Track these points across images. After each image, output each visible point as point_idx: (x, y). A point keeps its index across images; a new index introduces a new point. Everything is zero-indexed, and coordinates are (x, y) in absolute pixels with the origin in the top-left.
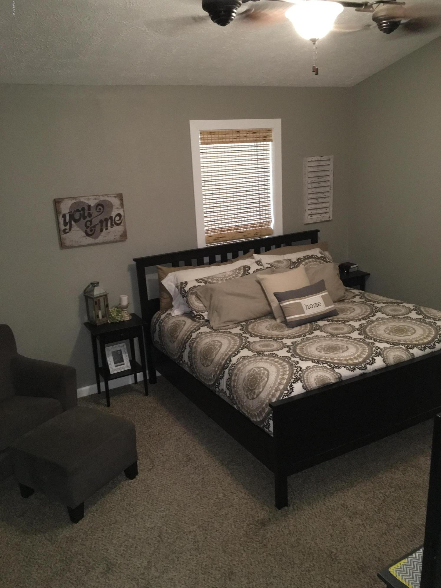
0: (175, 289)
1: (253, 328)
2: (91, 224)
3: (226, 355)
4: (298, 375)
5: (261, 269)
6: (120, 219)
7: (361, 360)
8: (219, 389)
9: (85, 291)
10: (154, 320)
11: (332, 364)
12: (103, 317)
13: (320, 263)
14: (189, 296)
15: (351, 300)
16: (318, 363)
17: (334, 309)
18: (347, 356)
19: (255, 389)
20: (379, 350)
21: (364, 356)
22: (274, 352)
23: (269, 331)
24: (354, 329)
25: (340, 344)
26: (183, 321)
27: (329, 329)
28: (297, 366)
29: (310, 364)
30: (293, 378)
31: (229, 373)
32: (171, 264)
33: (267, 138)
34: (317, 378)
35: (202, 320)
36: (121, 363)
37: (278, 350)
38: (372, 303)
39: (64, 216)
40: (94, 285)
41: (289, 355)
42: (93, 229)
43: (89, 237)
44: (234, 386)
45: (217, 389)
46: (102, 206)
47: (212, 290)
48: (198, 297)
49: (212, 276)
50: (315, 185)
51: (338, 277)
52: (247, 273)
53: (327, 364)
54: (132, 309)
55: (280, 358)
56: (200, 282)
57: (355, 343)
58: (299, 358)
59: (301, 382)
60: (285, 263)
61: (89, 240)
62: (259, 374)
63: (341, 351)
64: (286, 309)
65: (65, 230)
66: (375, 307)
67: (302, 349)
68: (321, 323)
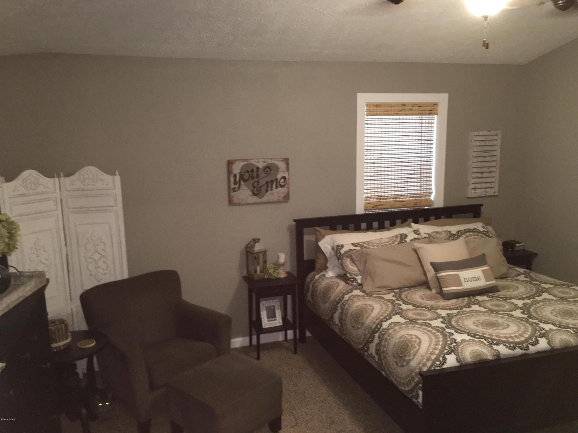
0: (331, 251)
1: (406, 296)
2: (258, 185)
3: (377, 319)
4: (452, 346)
5: (418, 239)
6: (284, 181)
7: (522, 339)
8: (368, 354)
9: (247, 247)
10: (308, 279)
11: (490, 340)
12: (261, 272)
13: (482, 237)
14: (344, 258)
15: (514, 278)
16: (474, 337)
17: (496, 284)
18: (507, 334)
19: (405, 356)
20: (544, 331)
21: (527, 336)
22: (427, 321)
23: (423, 301)
24: (516, 308)
25: (500, 321)
26: (337, 283)
27: (488, 305)
28: (451, 337)
29: (466, 337)
30: (446, 349)
31: (379, 338)
32: (328, 227)
33: (433, 112)
34: (473, 353)
35: (355, 284)
36: (273, 319)
37: (432, 320)
38: (538, 283)
39: (235, 176)
40: (256, 241)
41: (443, 326)
42: (259, 189)
43: (255, 196)
44: (384, 352)
45: (366, 353)
46: (270, 169)
47: (367, 254)
48: (353, 261)
49: (368, 242)
50: (480, 159)
51: (501, 253)
52: (404, 241)
53: (484, 339)
54: (288, 268)
55: (434, 328)
56: (356, 246)
57: (517, 322)
58: (454, 330)
59: (455, 354)
60: (444, 234)
61: (255, 199)
62: (411, 342)
63: (501, 328)
64: (442, 280)
65: (234, 189)
66: (542, 287)
67: (457, 321)
68: (479, 298)
